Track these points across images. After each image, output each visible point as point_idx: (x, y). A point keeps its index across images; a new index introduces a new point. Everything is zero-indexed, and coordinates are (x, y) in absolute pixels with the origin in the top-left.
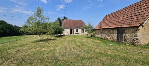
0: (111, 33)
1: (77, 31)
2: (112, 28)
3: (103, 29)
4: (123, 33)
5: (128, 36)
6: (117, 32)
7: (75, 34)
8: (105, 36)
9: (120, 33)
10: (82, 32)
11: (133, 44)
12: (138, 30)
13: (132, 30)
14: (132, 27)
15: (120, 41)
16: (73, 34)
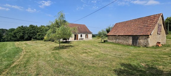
0: (126, 39)
1: (81, 36)
2: (128, 35)
3: (118, 35)
4: (137, 39)
5: (141, 41)
6: (132, 39)
7: (80, 39)
8: (120, 41)
9: (135, 39)
10: (86, 37)
11: (145, 46)
12: (148, 37)
13: (144, 37)
14: (144, 35)
15: (135, 44)
16: (77, 39)
